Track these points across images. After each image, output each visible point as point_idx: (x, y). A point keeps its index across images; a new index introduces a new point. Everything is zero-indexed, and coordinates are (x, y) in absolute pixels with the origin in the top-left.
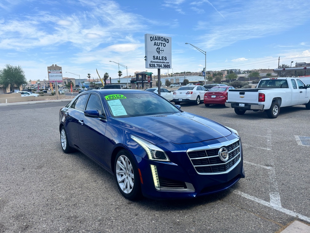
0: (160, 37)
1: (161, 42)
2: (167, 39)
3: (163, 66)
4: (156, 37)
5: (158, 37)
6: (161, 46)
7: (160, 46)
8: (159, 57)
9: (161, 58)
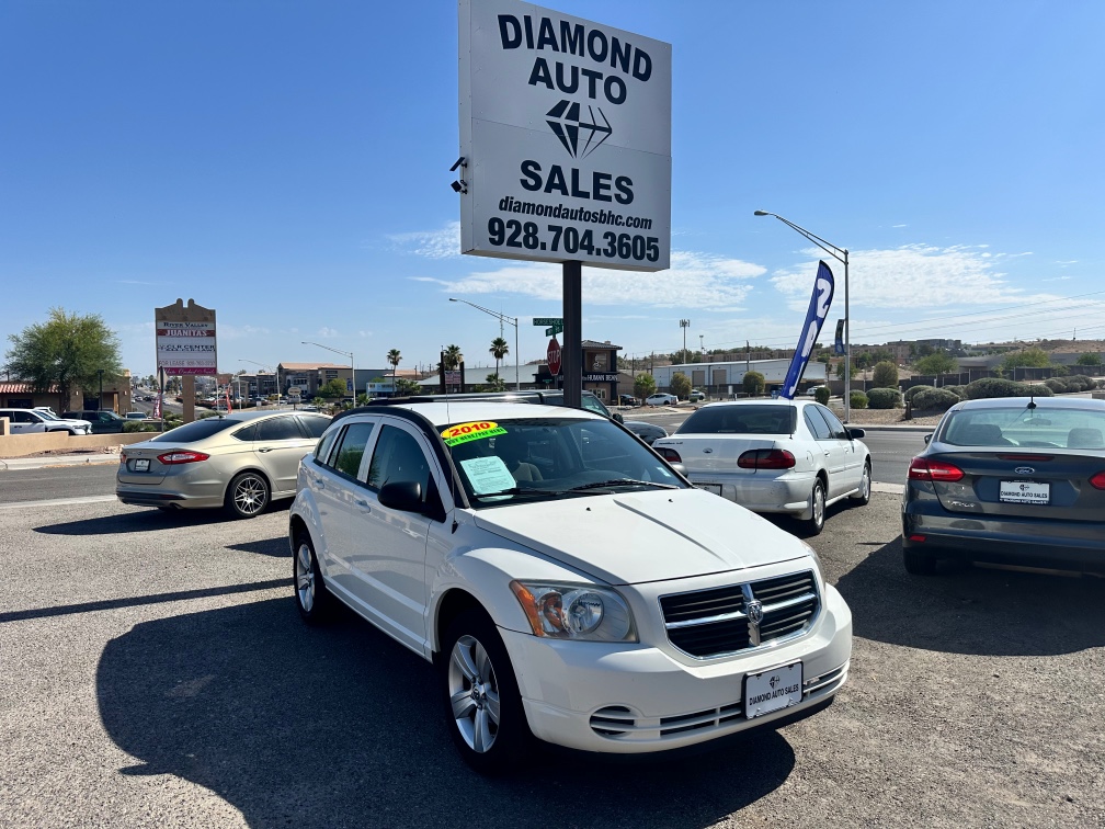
0: (580, 29)
1: (587, 62)
2: (639, 53)
3: (600, 242)
4: (546, 23)
5: (565, 26)
6: (592, 94)
7: (580, 96)
8: (575, 173)
9: (586, 184)
